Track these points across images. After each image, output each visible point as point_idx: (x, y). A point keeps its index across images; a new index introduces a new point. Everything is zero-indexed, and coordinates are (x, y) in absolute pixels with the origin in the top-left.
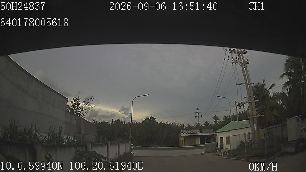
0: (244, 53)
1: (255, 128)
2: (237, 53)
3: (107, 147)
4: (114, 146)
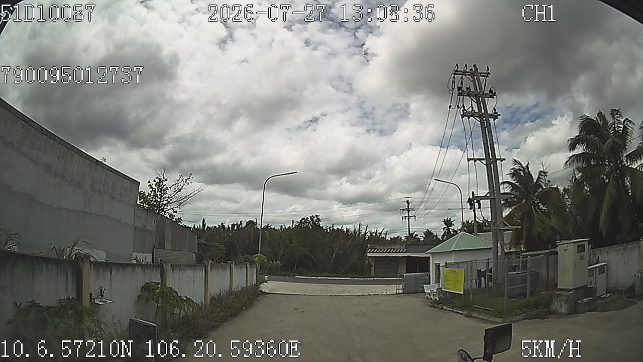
0: (490, 96)
1: (499, 251)
2: (473, 96)
3: (205, 272)
4: (220, 271)
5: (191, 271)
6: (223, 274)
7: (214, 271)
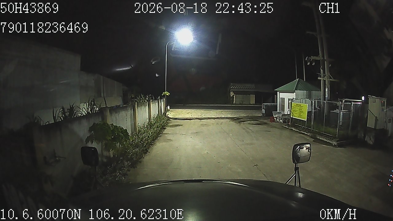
1: (327, 94)
3: (133, 110)
4: (143, 107)
5: (124, 112)
6: (144, 110)
7: (139, 108)
